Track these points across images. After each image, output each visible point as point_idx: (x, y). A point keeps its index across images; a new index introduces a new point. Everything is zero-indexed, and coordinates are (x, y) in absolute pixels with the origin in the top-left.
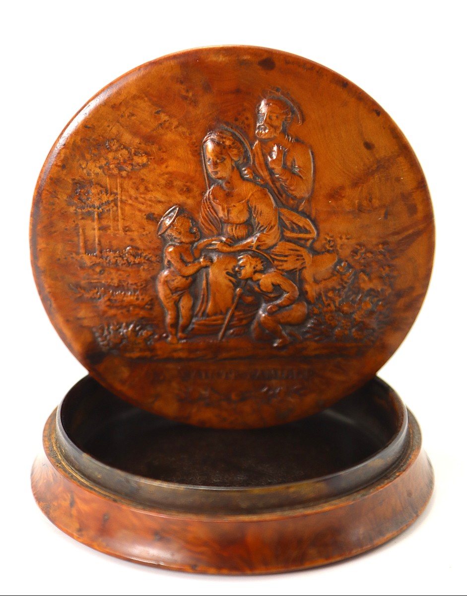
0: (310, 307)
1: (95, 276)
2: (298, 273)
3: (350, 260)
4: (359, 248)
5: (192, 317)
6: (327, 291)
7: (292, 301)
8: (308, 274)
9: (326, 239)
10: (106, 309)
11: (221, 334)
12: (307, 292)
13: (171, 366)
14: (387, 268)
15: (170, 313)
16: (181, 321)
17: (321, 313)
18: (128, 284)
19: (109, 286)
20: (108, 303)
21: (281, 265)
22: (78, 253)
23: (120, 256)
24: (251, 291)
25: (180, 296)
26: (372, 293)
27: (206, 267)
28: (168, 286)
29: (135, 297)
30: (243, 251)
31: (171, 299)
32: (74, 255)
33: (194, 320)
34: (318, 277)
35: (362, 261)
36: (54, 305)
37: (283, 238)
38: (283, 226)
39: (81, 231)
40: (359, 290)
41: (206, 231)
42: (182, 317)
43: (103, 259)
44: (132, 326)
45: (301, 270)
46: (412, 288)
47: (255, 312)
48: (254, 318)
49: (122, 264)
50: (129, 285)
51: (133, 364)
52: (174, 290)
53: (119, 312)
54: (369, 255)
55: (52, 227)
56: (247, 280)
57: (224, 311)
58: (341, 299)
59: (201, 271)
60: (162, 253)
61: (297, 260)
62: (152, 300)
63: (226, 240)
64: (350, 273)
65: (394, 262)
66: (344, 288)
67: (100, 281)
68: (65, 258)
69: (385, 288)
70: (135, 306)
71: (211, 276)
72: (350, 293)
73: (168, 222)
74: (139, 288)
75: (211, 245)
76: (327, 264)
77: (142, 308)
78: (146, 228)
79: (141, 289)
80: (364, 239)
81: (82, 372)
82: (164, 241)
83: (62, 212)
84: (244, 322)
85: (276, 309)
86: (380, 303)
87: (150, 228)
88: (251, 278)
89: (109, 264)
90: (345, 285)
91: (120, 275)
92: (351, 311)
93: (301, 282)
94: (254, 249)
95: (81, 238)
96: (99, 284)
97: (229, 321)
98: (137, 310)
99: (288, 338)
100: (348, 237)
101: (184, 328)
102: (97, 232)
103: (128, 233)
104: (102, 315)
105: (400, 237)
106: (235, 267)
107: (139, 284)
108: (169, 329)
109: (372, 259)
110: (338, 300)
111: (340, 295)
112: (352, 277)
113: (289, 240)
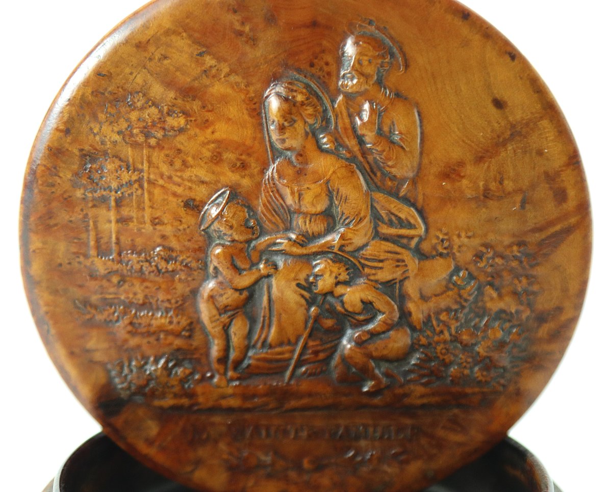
0: (415, 335)
1: (112, 290)
2: (398, 286)
3: (472, 268)
4: (484, 250)
5: (248, 348)
7: (389, 327)
8: (411, 288)
9: (438, 238)
10: (127, 336)
11: (288, 374)
12: (410, 314)
13: (217, 419)
14: (524, 280)
15: (216, 342)
16: (233, 355)
17: (430, 344)
18: (157, 300)
19: (131, 303)
20: (129, 328)
21: (374, 274)
22: (86, 256)
23: (147, 261)
24: (332, 312)
25: (232, 318)
26: (503, 315)
27: (268, 276)
28: (214, 303)
29: (168, 320)
30: (321, 253)
31: (218, 322)
32: (82, 259)
33: (250, 353)
34: (428, 292)
35: (489, 270)
36: (53, 331)
37: (377, 235)
38: (377, 217)
39: (91, 223)
40: (482, 312)
41: (268, 225)
42: (234, 349)
43: (122, 264)
44: (162, 361)
45: (402, 281)
46: (559, 309)
47: (336, 342)
48: (335, 351)
49: (150, 273)
50: (159, 302)
51: (165, 416)
53: (145, 341)
54: (498, 261)
55: (50, 218)
56: (325, 295)
57: (293, 340)
58: (459, 324)
59: (260, 282)
60: (207, 257)
61: (397, 266)
62: (191, 323)
63: (297, 237)
64: (472, 287)
65: (534, 272)
66: (463, 307)
67: (119, 296)
68: (70, 263)
69: (521, 308)
70: (168, 333)
71: (274, 290)
72: (472, 315)
73: (214, 212)
74: (174, 306)
75: (275, 244)
77: (178, 335)
78: (184, 220)
79: (177, 308)
80: (491, 238)
81: (92, 428)
82: (208, 239)
83: (65, 196)
84: (322, 356)
85: (368, 336)
86: (514, 330)
87: (189, 220)
88: (331, 293)
89: (131, 272)
90: (465, 304)
91: (147, 287)
92: (473, 341)
93: (402, 298)
94: (336, 250)
95: (92, 234)
96: (116, 301)
97: (301, 355)
98: (170, 338)
99: (384, 380)
100: (470, 234)
101: (237, 364)
102: (113, 227)
103: (158, 227)
104: (121, 347)
105: (543, 235)
106: (308, 276)
107: (173, 301)
108: (215, 365)
109: (503, 267)
110: (454, 326)
111: (457, 317)
112: (474, 292)
113: (386, 239)
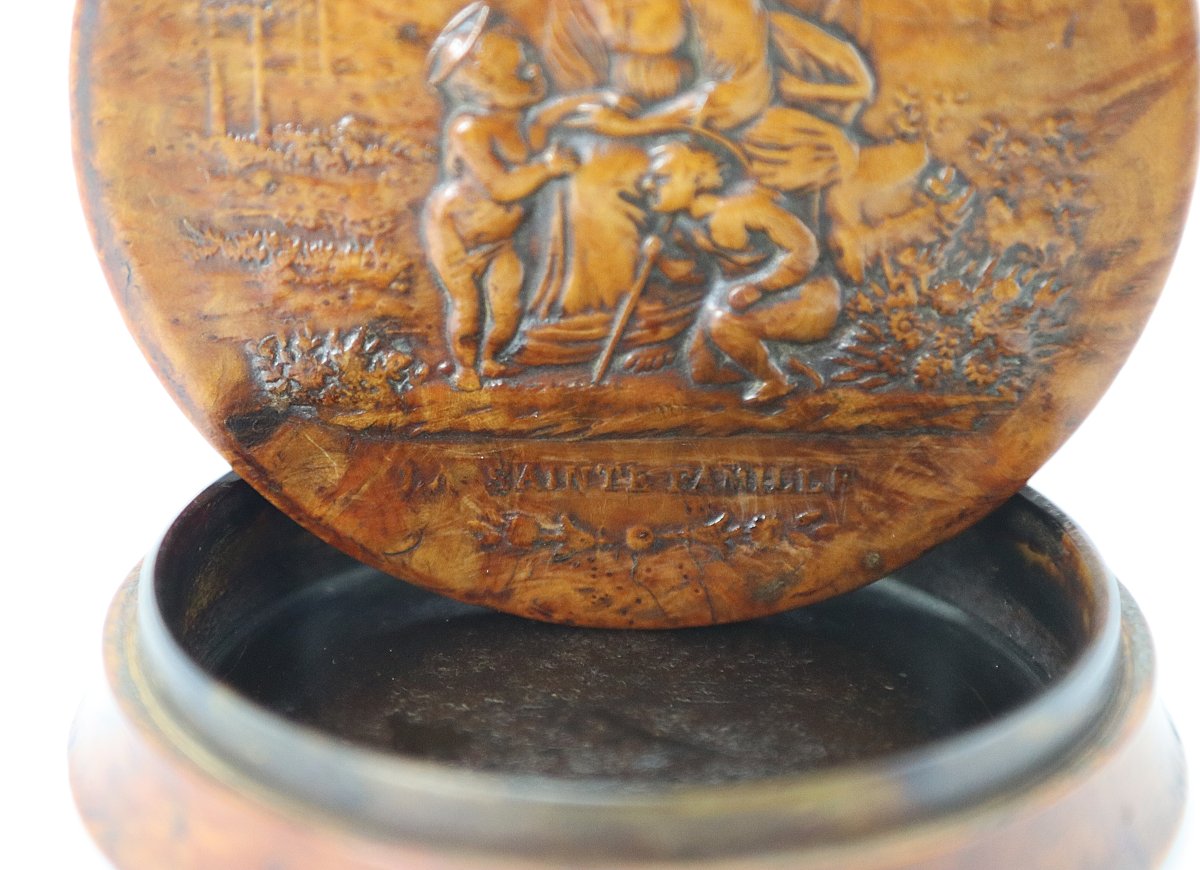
0: (849, 293)
1: (254, 200)
2: (817, 197)
3: (965, 163)
4: (988, 127)
5: (520, 315)
6: (896, 249)
7: (800, 276)
8: (844, 202)
9: (897, 103)
10: (283, 290)
11: (598, 365)
12: (840, 252)
13: (458, 451)
14: (1066, 188)
15: (458, 303)
16: (491, 329)
17: (878, 310)
18: (343, 221)
19: (291, 226)
20: (288, 275)
21: (772, 175)
22: (204, 134)
23: (323, 144)
24: (687, 247)
25: (490, 258)
26: (1023, 255)
27: (562, 177)
28: (455, 229)
29: (364, 260)
30: (667, 132)
31: (463, 266)
32: (194, 138)
33: (525, 326)
34: (875, 209)
35: (998, 166)
36: (138, 279)
37: (779, 98)
38: (778, 63)
39: (213, 70)
40: (982, 248)
41: (563, 77)
42: (492, 318)
43: (274, 150)
44: (353, 339)
45: (825, 189)
46: (1134, 243)
47: (694, 305)
48: (692, 322)
49: (329, 167)
50: (347, 226)
51: (356, 445)
52: (475, 241)
53: (318, 300)
54: (1017, 149)
55: (133, 57)
56: (674, 214)
57: (609, 299)
58: (935, 272)
59: (547, 189)
60: (440, 137)
61: (817, 159)
62: (410, 267)
63: (622, 101)
64: (963, 201)
65: (1085, 171)
66: (944, 239)
67: (267, 212)
68: (171, 147)
69: (1059, 241)
70: (363, 285)
71: (575, 205)
72: (962, 255)
73: (457, 48)
74: (376, 233)
75: (575, 114)
76: (899, 169)
77: (383, 289)
78: (397, 64)
79: (381, 236)
80: (1004, 104)
81: (212, 466)
82: (445, 101)
83: (163, 14)
84: (665, 332)
85: (756, 296)
86: (1043, 284)
87: (407, 64)
88: (686, 211)
89: (292, 164)
90: (947, 232)
91: (323, 196)
92: (963, 306)
93: (825, 222)
94: (697, 126)
95: (215, 91)
96: (262, 222)
97: (625, 329)
98: (369, 294)
99: (787, 380)
100: (962, 96)
101: (499, 347)
102: (258, 76)
103: (347, 79)
104: (271, 309)
105: (1106, 99)
106: (642, 177)
107: (374, 223)
108: (456, 349)
109: (1024, 161)
110: (926, 275)
111: (933, 259)
112: (966, 210)
113: (796, 104)
